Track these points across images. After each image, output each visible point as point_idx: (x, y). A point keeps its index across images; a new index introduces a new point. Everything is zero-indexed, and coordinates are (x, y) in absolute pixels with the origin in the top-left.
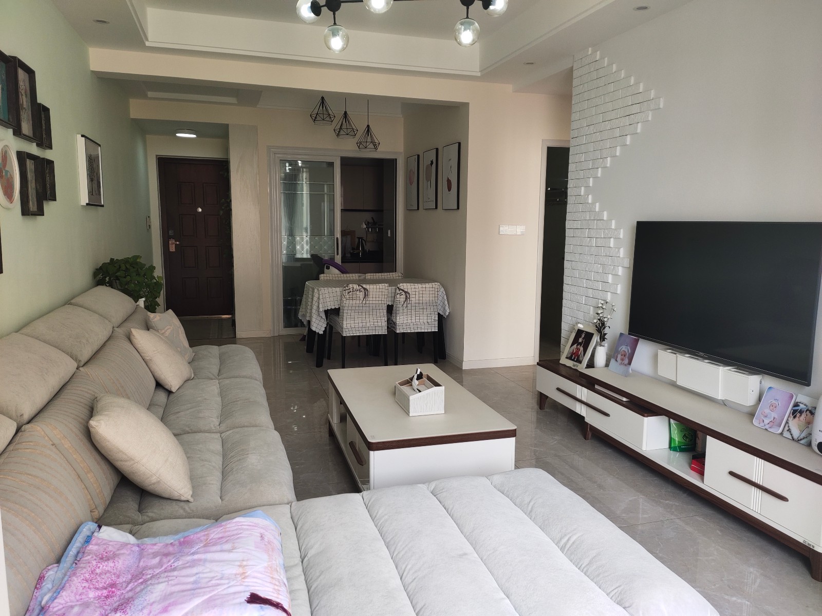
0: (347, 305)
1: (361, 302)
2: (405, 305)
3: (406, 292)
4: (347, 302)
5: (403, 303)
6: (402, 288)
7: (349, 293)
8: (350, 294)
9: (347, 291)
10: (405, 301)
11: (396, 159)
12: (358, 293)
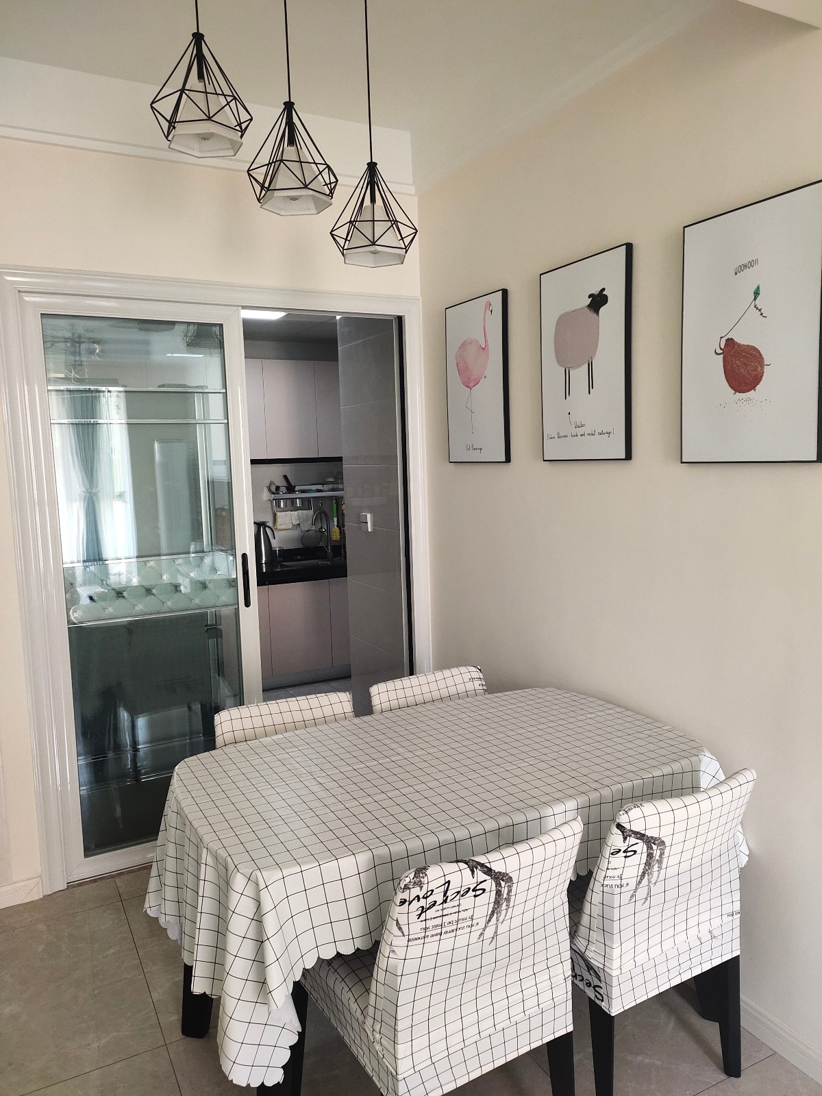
0: (411, 966)
1: (475, 935)
2: (642, 893)
3: (649, 841)
4: (415, 951)
5: (633, 883)
6: (637, 827)
7: (423, 910)
8: (430, 913)
9: (415, 905)
10: (644, 874)
11: (400, 319)
12: (467, 901)
